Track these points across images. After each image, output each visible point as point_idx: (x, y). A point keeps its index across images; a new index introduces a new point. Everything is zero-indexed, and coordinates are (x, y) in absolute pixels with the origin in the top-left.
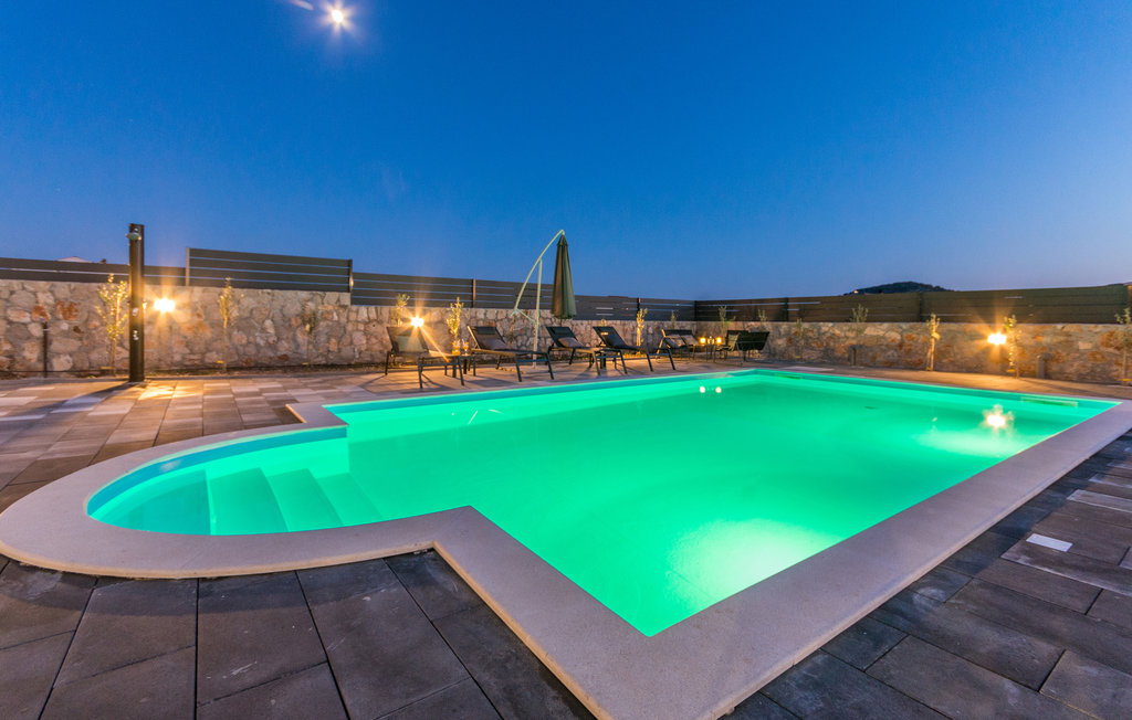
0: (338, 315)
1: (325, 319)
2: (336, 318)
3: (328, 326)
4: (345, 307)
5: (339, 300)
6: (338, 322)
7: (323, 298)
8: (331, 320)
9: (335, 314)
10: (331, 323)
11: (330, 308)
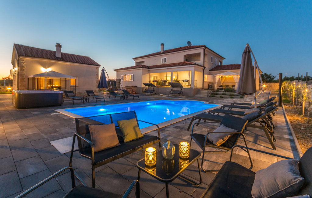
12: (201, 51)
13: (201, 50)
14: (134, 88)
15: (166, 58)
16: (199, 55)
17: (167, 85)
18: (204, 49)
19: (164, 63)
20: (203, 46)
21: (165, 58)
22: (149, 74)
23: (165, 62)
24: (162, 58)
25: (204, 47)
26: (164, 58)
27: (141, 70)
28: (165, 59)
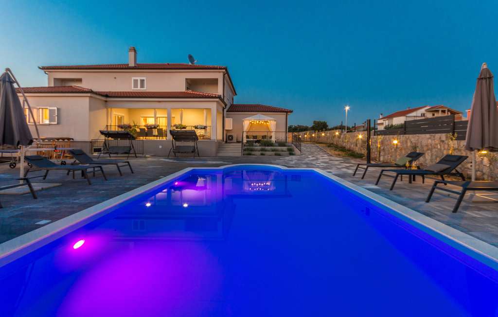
0: (440, 146)
1: (435, 148)
2: (439, 147)
3: (436, 151)
4: (443, 141)
5: (440, 138)
6: (440, 149)
7: (434, 137)
8: (437, 148)
9: (439, 145)
10: (437, 150)
11: (437, 142)
12: (219, 76)
13: (218, 73)
14: (63, 143)
15: (144, 78)
16: (214, 82)
17: (157, 136)
18: (223, 72)
19: (139, 89)
20: (223, 69)
21: (142, 78)
22: (105, 110)
23: (142, 86)
24: (133, 78)
25: (224, 71)
26: (139, 79)
27: (87, 99)
28: (142, 81)
